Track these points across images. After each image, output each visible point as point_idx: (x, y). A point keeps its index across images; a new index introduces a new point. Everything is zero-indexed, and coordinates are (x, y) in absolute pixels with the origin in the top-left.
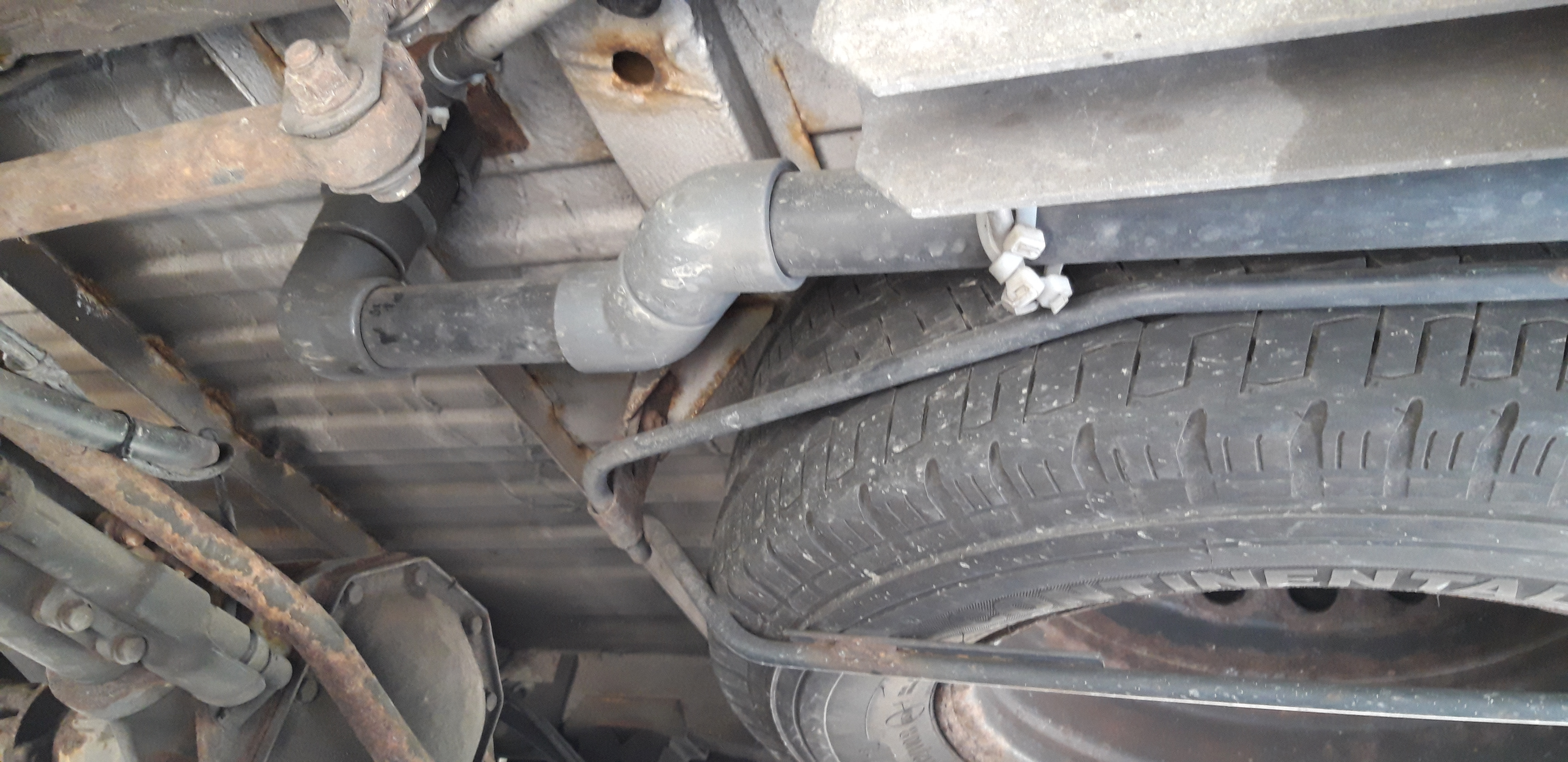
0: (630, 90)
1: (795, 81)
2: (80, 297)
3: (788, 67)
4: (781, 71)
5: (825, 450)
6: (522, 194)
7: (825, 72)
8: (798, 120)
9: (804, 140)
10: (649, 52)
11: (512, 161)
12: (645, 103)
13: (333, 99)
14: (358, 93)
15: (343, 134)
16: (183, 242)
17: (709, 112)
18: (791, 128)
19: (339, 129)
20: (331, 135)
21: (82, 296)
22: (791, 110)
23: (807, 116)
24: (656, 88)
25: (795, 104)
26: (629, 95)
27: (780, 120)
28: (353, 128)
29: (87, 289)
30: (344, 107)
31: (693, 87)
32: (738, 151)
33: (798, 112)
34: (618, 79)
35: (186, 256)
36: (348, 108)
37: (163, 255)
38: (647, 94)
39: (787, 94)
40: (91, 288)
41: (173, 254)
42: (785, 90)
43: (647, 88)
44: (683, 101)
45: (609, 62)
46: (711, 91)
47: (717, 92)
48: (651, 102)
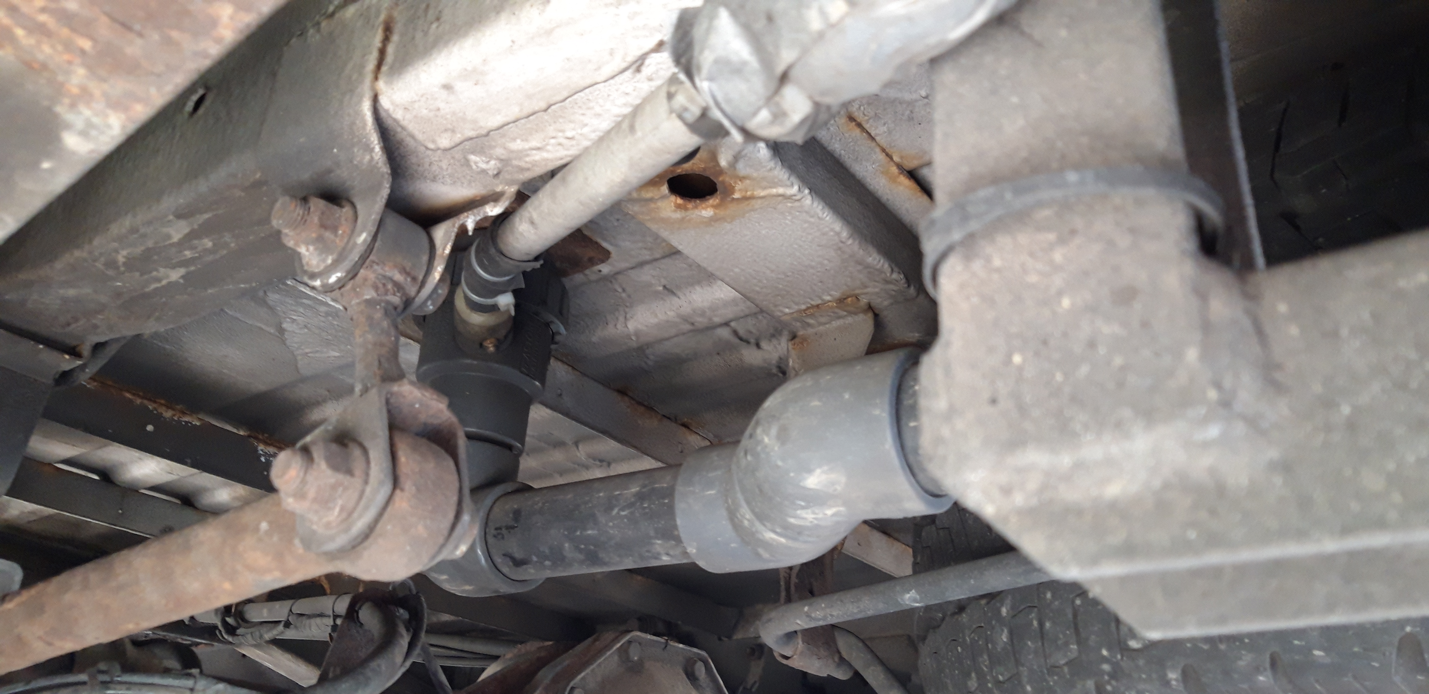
0: (696, 207)
1: (878, 130)
2: (261, 452)
3: (866, 118)
4: (859, 125)
5: (1035, 623)
6: (620, 290)
7: (912, 112)
8: (892, 163)
9: (906, 182)
10: (704, 169)
11: (600, 271)
12: (715, 214)
13: (342, 509)
14: (368, 490)
15: (366, 544)
16: (329, 391)
17: (789, 205)
18: (886, 173)
19: (359, 540)
20: (354, 547)
21: (262, 450)
22: (882, 156)
23: (902, 157)
24: (723, 200)
25: (883, 150)
26: (697, 212)
27: (870, 168)
28: (374, 535)
29: (266, 444)
30: (355, 515)
31: (764, 188)
32: (832, 230)
33: (889, 156)
34: (679, 201)
35: (337, 400)
36: (360, 516)
37: (317, 403)
38: (715, 207)
39: (874, 144)
40: (268, 441)
41: (325, 401)
42: (869, 142)
43: (713, 201)
44: (757, 204)
45: (665, 189)
46: (786, 186)
47: (792, 185)
48: (721, 213)
